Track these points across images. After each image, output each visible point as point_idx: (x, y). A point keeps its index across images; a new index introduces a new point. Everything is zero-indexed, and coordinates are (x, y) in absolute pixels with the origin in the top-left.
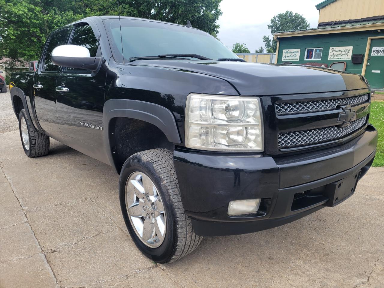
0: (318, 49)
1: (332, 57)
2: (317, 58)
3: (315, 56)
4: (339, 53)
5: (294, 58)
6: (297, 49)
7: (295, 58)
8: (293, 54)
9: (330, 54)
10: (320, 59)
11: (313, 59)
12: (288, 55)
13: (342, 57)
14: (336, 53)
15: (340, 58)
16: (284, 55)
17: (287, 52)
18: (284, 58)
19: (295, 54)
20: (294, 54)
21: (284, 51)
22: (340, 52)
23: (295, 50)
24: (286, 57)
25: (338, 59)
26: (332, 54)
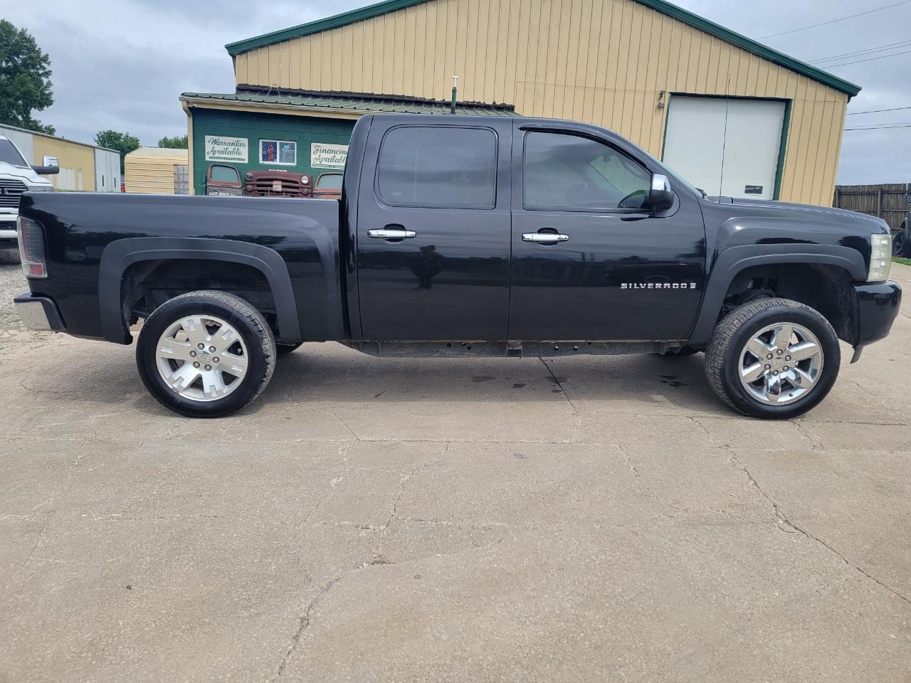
0: (287, 144)
1: (318, 162)
2: (286, 161)
3: (281, 156)
4: (330, 156)
5: (235, 156)
6: (239, 139)
7: (238, 157)
8: (231, 148)
9: (313, 156)
10: (295, 164)
11: (277, 162)
12: (217, 148)
13: (337, 164)
14: (324, 155)
15: (334, 166)
16: (208, 147)
17: (215, 142)
18: (211, 155)
19: (237, 148)
20: (233, 147)
21: (207, 138)
22: (333, 155)
23: (236, 139)
24: (214, 152)
25: (330, 166)
26: (317, 156)
